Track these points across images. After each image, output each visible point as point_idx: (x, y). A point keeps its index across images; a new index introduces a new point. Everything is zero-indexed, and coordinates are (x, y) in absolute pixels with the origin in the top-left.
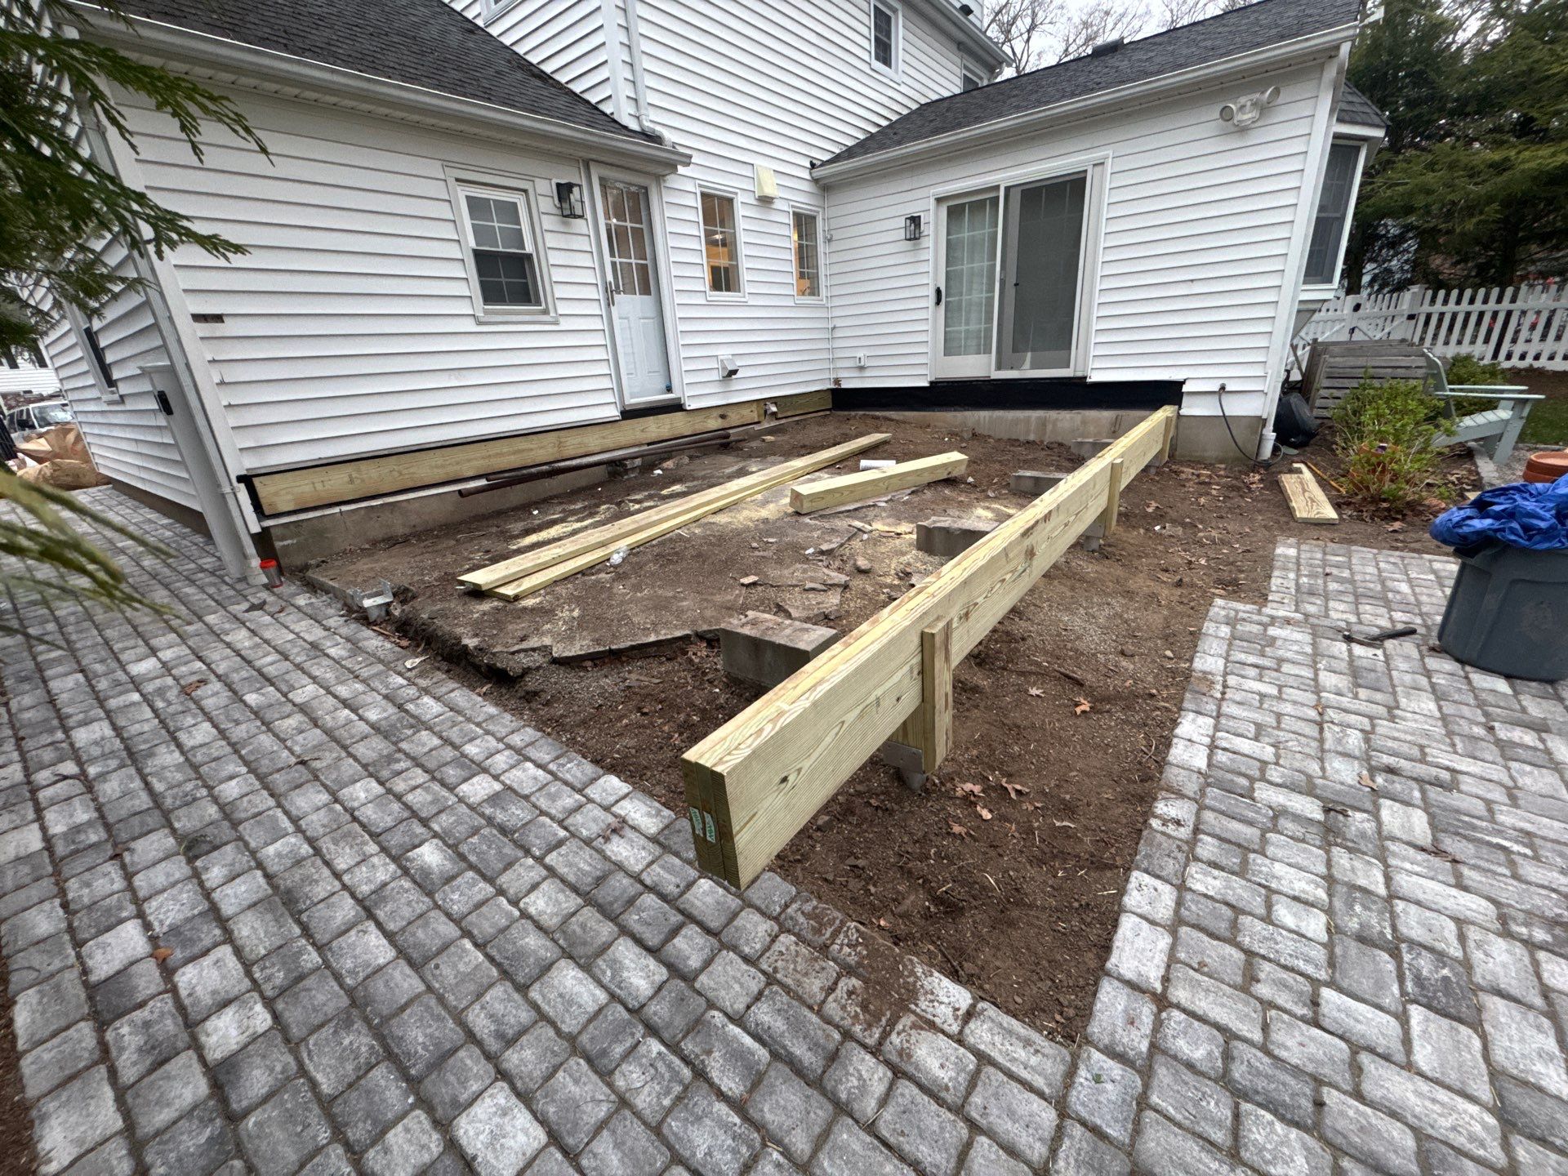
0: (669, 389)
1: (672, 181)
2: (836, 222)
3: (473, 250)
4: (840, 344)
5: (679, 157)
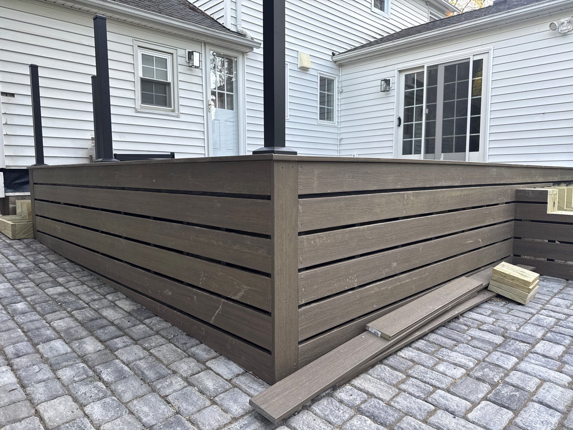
2: (344, 84)
3: (141, 78)
4: (342, 147)
5: (254, 43)
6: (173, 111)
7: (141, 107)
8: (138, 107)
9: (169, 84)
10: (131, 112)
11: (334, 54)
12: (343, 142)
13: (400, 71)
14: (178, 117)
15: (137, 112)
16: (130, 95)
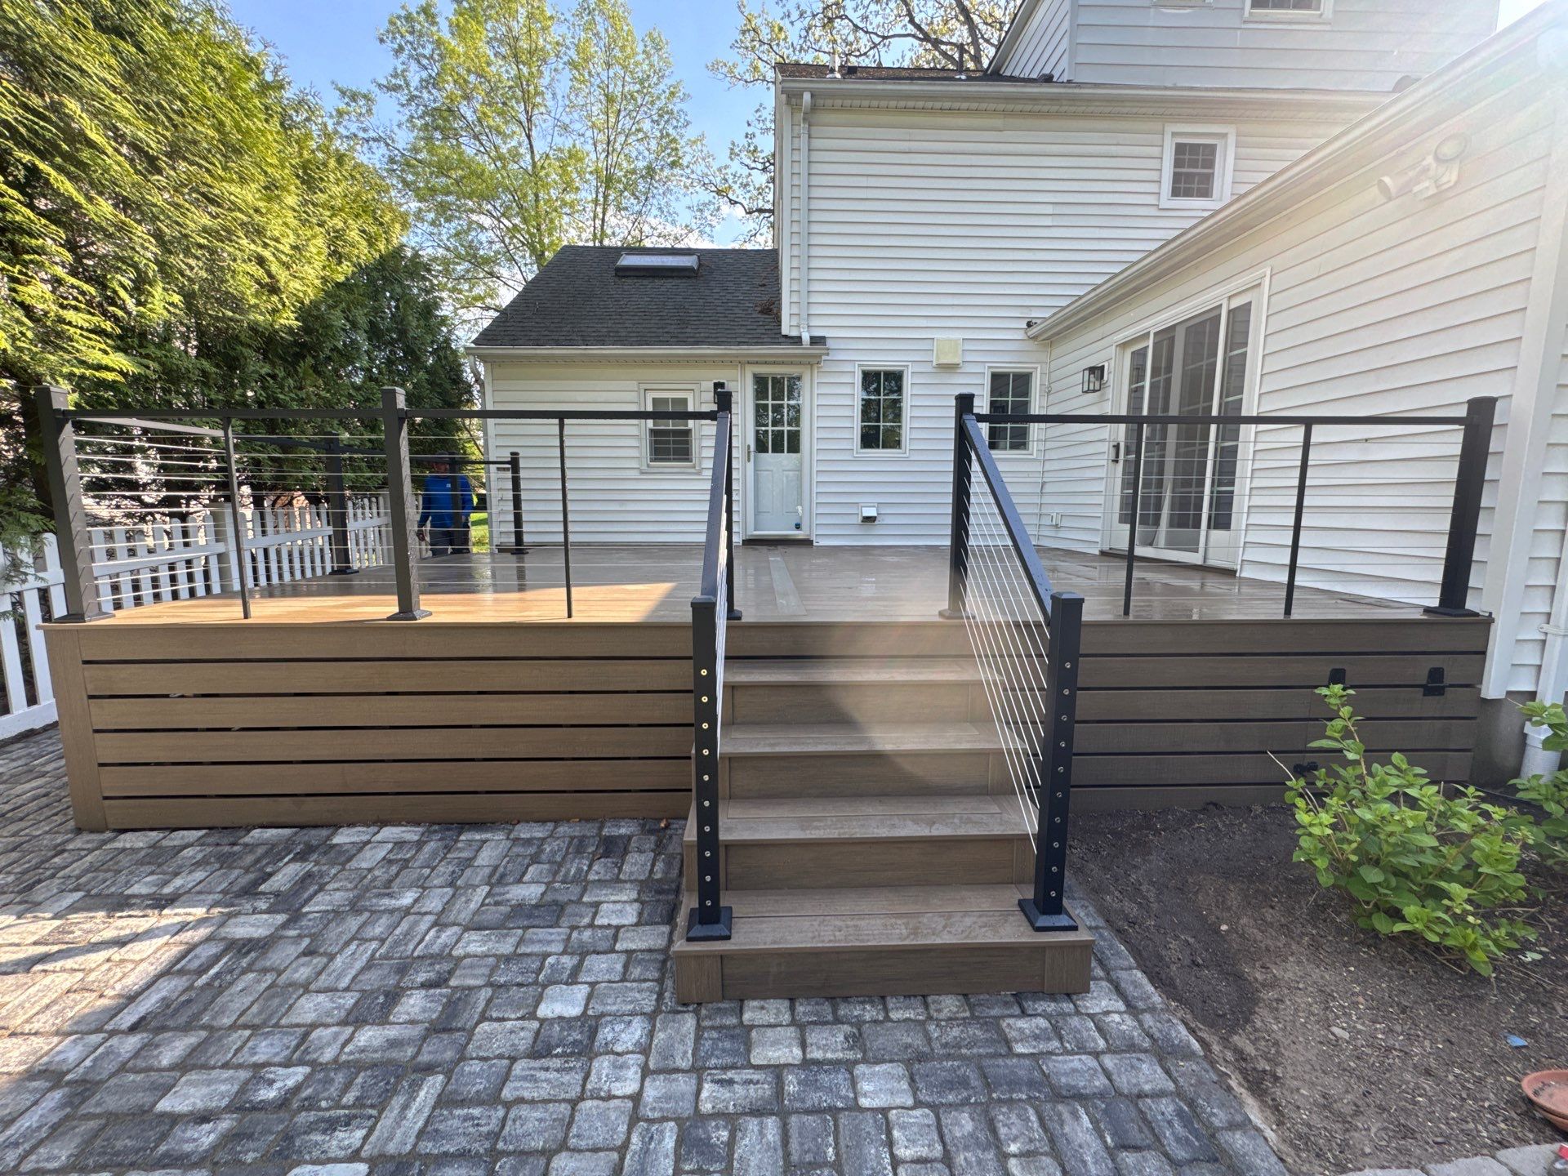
0: (798, 527)
1: (825, 367)
2: (1054, 376)
3: (651, 431)
4: (1046, 499)
5: (816, 350)
6: (694, 467)
7: (648, 466)
8: (644, 467)
9: (690, 430)
10: (634, 474)
11: (1029, 325)
12: (1047, 489)
13: (1124, 345)
14: (699, 473)
15: (642, 473)
16: (635, 453)
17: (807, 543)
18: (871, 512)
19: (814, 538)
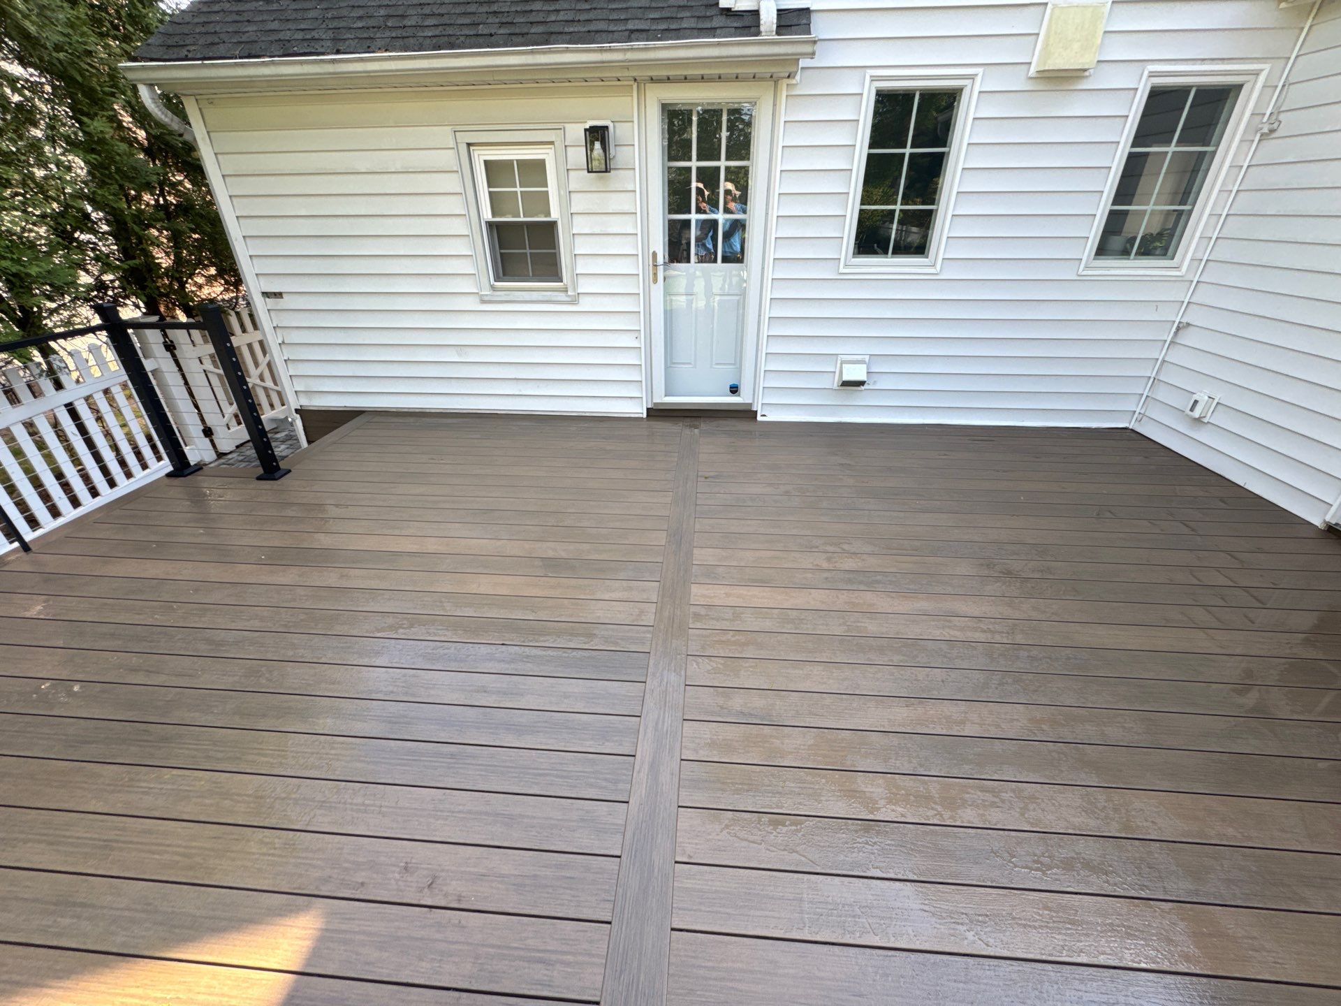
0: (734, 390)
3: (490, 225)
4: (1175, 356)
5: (789, 45)
6: (566, 291)
7: (493, 288)
8: (484, 292)
9: (554, 225)
14: (574, 303)
17: (748, 414)
18: (855, 373)
19: (757, 407)
